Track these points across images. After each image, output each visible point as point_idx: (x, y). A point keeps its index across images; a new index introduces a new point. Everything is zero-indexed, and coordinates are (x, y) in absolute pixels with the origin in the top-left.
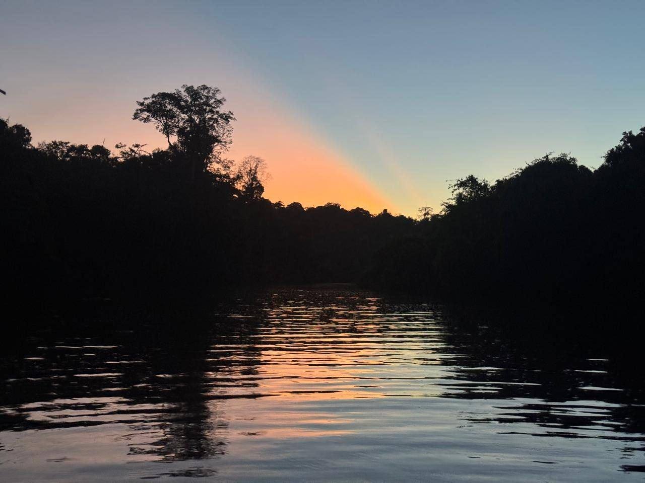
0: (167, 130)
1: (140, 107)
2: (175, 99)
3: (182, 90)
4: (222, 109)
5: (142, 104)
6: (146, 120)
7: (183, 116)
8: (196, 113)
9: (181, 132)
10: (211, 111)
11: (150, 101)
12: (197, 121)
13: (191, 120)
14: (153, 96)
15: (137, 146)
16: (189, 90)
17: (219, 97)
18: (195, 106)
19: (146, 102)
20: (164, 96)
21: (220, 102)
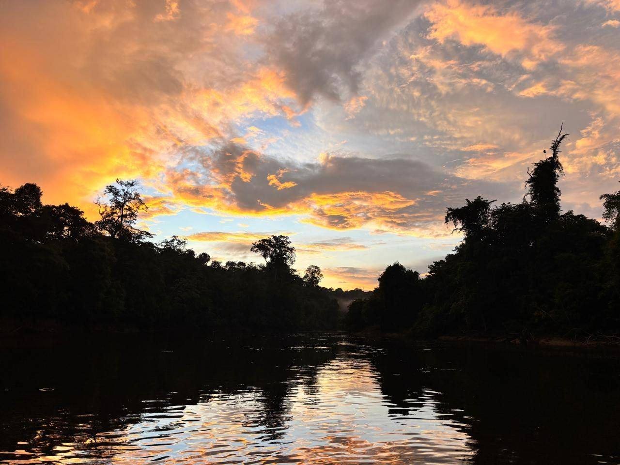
0: (265, 256)
1: (254, 246)
2: (269, 241)
3: (272, 238)
4: (290, 246)
5: (254, 244)
6: (256, 251)
7: (272, 249)
8: (278, 248)
9: (271, 256)
10: (285, 247)
11: (258, 243)
12: (278, 251)
13: (275, 251)
14: (259, 241)
15: (252, 263)
16: (275, 238)
17: (288, 241)
18: (277, 245)
19: (256, 244)
20: (264, 240)
21: (288, 243)
